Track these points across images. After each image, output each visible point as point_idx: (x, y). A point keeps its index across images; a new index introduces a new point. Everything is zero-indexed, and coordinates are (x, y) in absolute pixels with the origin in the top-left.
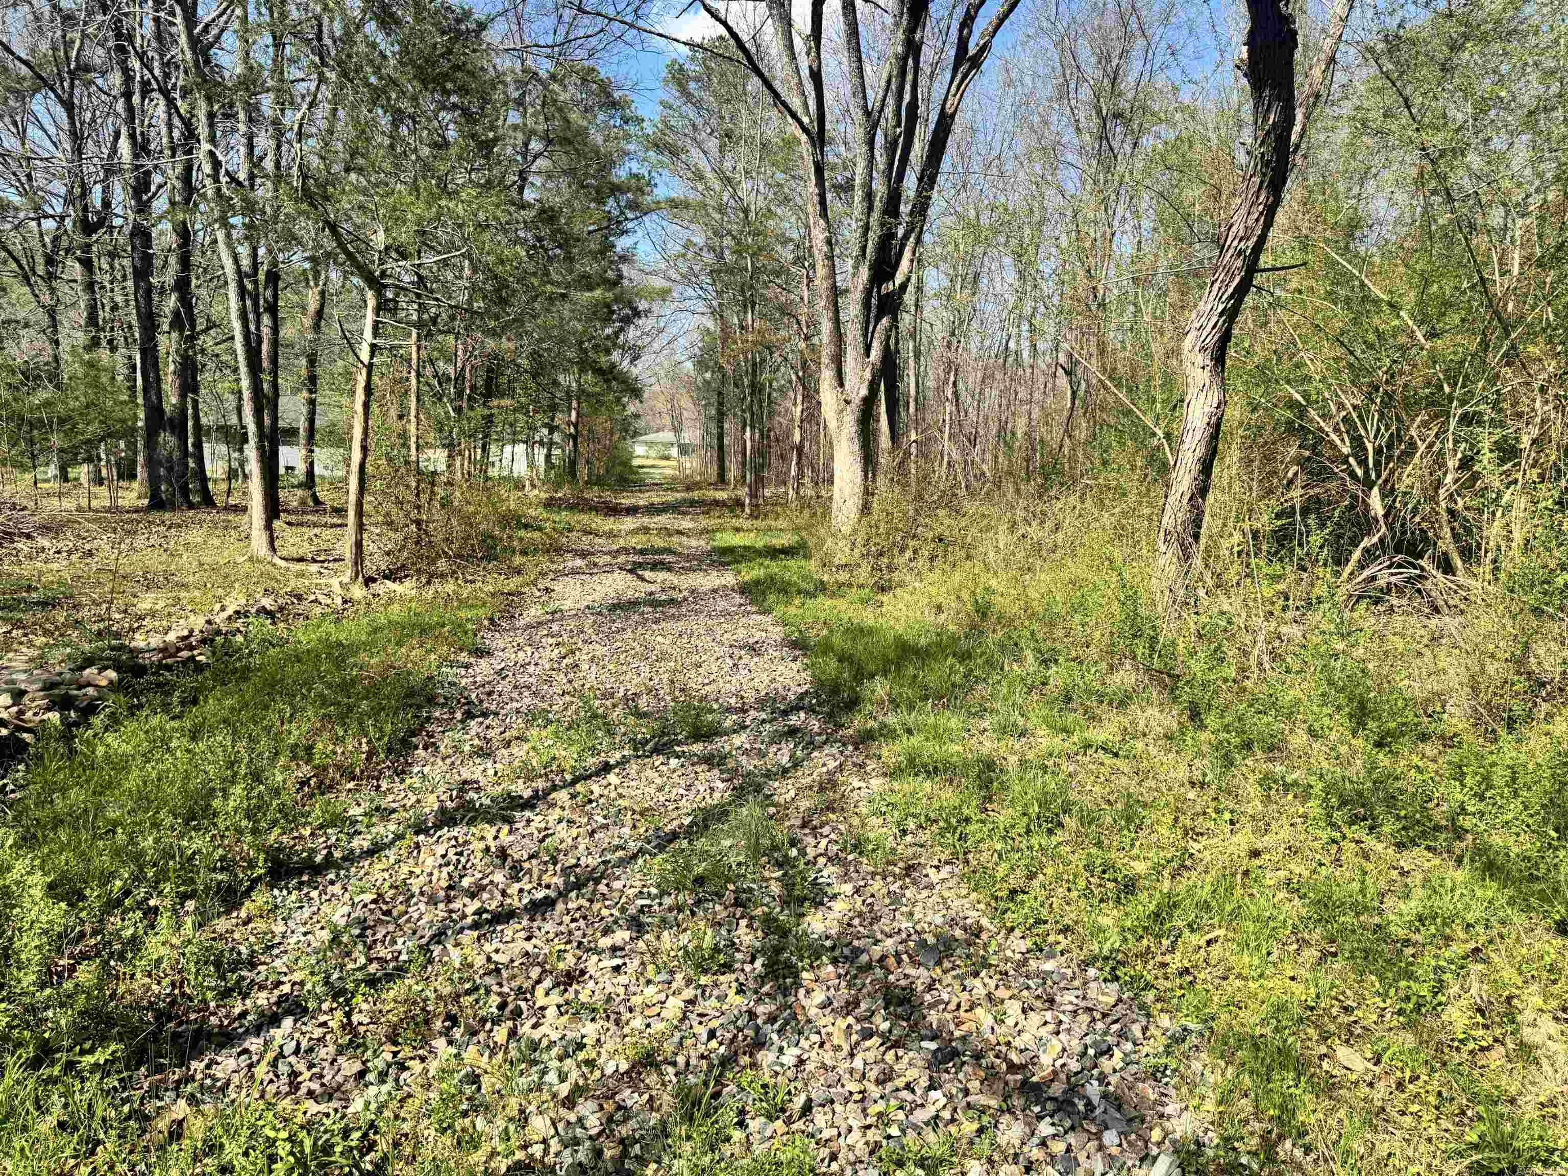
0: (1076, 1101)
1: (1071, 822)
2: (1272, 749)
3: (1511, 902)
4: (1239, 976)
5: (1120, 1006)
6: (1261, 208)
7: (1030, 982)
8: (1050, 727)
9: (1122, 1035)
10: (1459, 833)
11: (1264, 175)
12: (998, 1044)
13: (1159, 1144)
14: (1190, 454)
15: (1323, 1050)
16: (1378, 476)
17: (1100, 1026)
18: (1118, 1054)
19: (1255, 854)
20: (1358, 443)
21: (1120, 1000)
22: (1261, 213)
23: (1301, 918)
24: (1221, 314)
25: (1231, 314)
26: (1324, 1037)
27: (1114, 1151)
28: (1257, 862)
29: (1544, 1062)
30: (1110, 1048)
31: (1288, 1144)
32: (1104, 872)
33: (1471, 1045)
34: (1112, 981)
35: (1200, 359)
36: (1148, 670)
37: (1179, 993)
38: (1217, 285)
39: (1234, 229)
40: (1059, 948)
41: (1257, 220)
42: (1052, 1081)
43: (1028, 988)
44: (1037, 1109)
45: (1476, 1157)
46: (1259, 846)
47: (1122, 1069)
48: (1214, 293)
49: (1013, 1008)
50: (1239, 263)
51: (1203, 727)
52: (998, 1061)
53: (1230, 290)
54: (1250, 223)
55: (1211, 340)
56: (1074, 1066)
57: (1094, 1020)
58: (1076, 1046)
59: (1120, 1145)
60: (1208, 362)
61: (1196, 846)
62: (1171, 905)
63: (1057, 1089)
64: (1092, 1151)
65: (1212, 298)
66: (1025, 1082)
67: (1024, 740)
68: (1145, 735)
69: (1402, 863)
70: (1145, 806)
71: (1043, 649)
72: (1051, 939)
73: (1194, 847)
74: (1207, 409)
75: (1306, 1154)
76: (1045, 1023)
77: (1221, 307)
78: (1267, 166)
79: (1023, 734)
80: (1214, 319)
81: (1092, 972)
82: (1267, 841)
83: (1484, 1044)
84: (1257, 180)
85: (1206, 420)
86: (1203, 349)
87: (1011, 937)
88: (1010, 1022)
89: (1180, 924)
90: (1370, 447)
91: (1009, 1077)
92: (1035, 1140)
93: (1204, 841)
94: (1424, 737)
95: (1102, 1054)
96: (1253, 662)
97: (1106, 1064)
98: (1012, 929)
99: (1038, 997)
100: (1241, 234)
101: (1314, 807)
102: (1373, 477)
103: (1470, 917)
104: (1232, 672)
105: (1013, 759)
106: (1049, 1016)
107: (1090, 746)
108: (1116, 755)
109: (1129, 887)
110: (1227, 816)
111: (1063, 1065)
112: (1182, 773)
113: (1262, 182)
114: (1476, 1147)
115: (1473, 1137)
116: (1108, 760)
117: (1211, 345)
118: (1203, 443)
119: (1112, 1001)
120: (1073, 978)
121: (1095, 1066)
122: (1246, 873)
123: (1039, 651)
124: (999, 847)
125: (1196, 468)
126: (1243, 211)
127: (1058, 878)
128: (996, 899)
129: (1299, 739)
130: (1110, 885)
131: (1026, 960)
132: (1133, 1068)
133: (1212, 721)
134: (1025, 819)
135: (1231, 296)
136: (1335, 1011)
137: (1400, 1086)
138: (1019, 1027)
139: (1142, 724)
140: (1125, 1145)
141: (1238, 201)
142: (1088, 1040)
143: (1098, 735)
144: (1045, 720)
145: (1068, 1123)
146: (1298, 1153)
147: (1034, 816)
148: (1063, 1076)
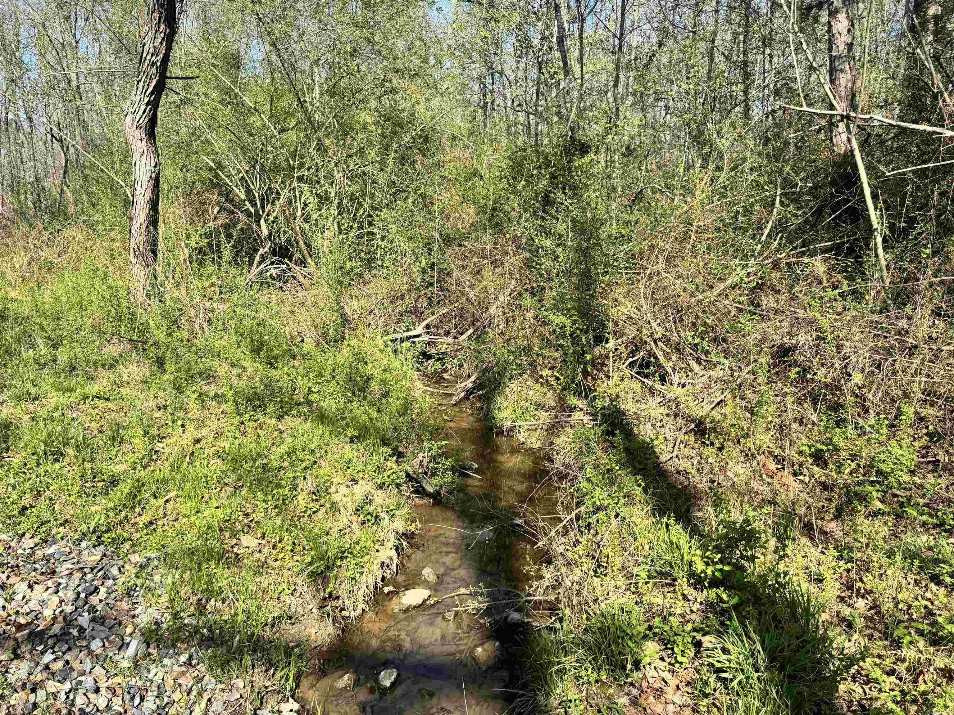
0: (71, 630)
1: (71, 451)
2: (209, 377)
3: (331, 433)
4: (185, 516)
5: (105, 559)
6: (162, 35)
7: (37, 566)
8: (57, 390)
9: (105, 577)
10: (309, 403)
11: (161, 13)
12: (9, 615)
13: (131, 635)
14: (141, 197)
15: (235, 541)
16: (263, 212)
17: (89, 577)
18: (103, 590)
19: (198, 441)
20: (249, 192)
21: (105, 555)
22: (163, 39)
23: (222, 472)
24: (147, 104)
25: (154, 105)
26: (234, 535)
27: (99, 651)
28: (198, 446)
29: (342, 509)
30: (96, 588)
31: (212, 602)
32: (94, 477)
33: (309, 512)
34: (99, 545)
35: (137, 133)
36: (130, 341)
37: (145, 538)
38: (141, 84)
39: (146, 47)
40: (59, 536)
41: (161, 43)
42: (53, 625)
43: (35, 570)
44: (40, 648)
45: (311, 568)
46: (200, 436)
47: (106, 598)
48: (140, 89)
49: (21, 588)
50: (154, 70)
51: (165, 371)
52: (9, 627)
53: (151, 89)
54: (157, 44)
55: (144, 121)
56: (69, 609)
57: (85, 574)
58: (71, 595)
59: (104, 646)
60: (144, 136)
61: (161, 445)
62: (140, 486)
63: (56, 629)
64: (84, 658)
65: (139, 93)
66: (31, 634)
67: (36, 402)
68: (128, 383)
69: (280, 427)
70: (124, 428)
71: (52, 337)
72: (53, 532)
73: (159, 446)
74: (148, 168)
75: (223, 603)
76: (48, 588)
77: (146, 100)
78: (162, 8)
79: (36, 399)
80: (143, 107)
81: (84, 544)
82: (205, 431)
83: (315, 509)
84: (156, 15)
85: (149, 175)
86: (139, 127)
87: (23, 540)
88: (19, 597)
89: (147, 495)
90: (257, 195)
91: (18, 635)
92: (39, 668)
93: (166, 441)
94: (294, 357)
95: (91, 594)
96: (197, 326)
97: (94, 599)
98: (24, 534)
99: (42, 573)
100: (152, 51)
101: (229, 407)
102: (261, 213)
103: (313, 447)
104: (185, 335)
105: (27, 417)
106: (50, 583)
107: (88, 397)
108: (107, 400)
109: (114, 482)
110: (180, 423)
111: (62, 612)
112: (152, 403)
113: (160, 18)
114: (311, 564)
115: (309, 559)
116: (100, 404)
117: (144, 125)
118: (149, 190)
119: (98, 558)
120: (70, 553)
121: (86, 603)
122: (192, 454)
123: (49, 338)
124: (12, 481)
125: (147, 207)
126: (151, 35)
127: (61, 490)
128: (10, 518)
129: (223, 369)
130: (100, 485)
131: (34, 552)
132: (113, 595)
133: (170, 367)
134: (35, 457)
135: (152, 93)
136: (240, 518)
137: (274, 547)
138: (27, 598)
139: (125, 377)
140: (107, 644)
141: (147, 28)
142: (80, 589)
143: (94, 388)
144: (53, 385)
145: (66, 647)
146: (219, 604)
147: (41, 454)
148: (61, 619)
